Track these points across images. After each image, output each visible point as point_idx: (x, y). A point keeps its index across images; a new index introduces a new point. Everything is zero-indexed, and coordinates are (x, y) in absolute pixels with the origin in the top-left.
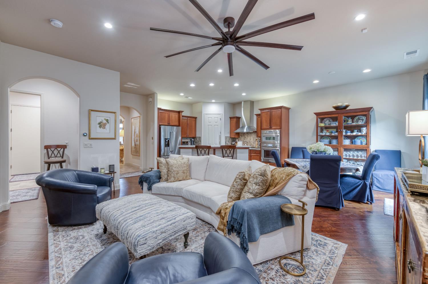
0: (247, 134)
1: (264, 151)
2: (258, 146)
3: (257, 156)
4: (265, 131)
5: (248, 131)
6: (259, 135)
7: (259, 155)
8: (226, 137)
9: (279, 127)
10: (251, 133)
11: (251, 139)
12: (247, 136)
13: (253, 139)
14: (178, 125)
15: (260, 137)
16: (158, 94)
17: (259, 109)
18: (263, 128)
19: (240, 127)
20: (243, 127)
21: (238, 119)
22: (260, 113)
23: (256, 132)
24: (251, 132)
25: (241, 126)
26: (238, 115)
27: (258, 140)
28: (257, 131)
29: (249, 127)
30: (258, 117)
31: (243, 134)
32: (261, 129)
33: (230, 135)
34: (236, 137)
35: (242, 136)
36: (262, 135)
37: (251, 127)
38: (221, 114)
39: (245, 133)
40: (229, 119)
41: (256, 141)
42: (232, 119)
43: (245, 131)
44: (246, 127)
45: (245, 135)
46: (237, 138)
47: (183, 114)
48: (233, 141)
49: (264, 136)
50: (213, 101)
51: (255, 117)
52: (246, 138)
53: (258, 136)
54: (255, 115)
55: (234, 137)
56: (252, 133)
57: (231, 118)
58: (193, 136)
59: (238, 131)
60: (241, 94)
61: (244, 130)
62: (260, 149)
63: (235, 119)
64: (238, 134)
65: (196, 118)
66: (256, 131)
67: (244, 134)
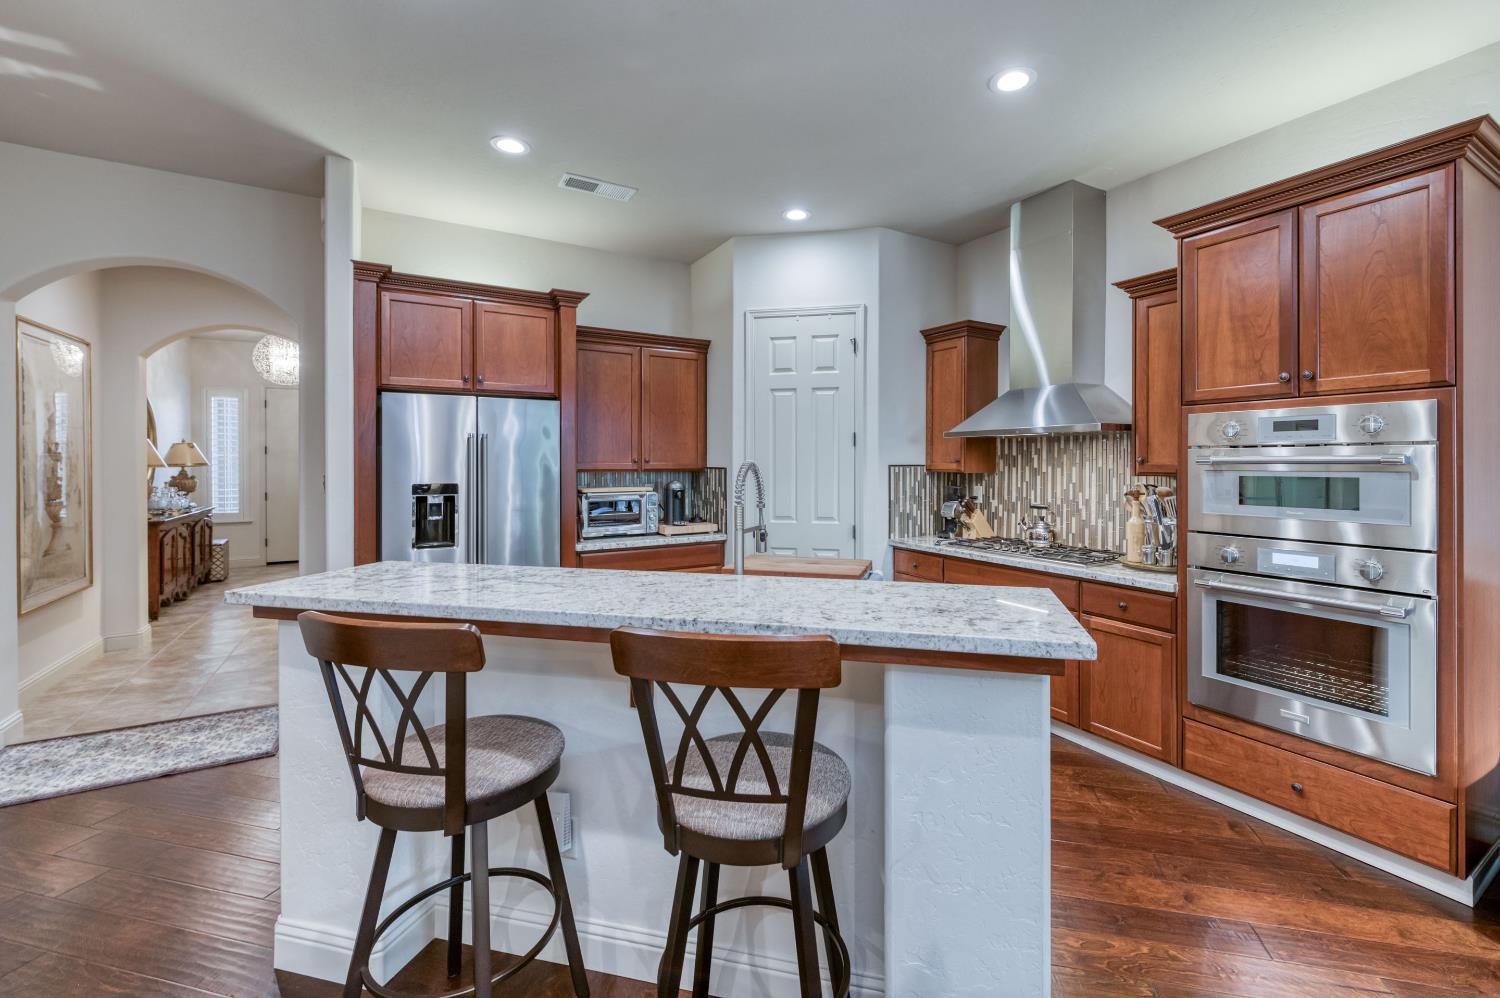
0: (1050, 451)
1: (1220, 604)
2: (1149, 549)
3: (1143, 647)
4: (1230, 422)
5: (1061, 423)
6: (1162, 456)
7: (1168, 636)
8: (896, 472)
9: (1423, 374)
10: (1079, 439)
11: (1081, 489)
12: (1051, 461)
13: (1100, 487)
14: (551, 390)
15: (1177, 473)
16: (356, 166)
17: (1158, 223)
18: (1203, 390)
19: (999, 396)
20: (1022, 396)
21: (986, 338)
22: (1172, 262)
23: (1128, 427)
24: (1079, 428)
25: (1003, 387)
26: (982, 312)
27: (1148, 500)
28: (1141, 424)
29: (1069, 394)
30: (1143, 304)
31: (1020, 443)
32: (1188, 402)
33: (930, 453)
34: (971, 467)
35: (1011, 462)
36: (1193, 455)
37: (1086, 395)
38: (860, 312)
39: (1032, 440)
40: (922, 342)
41: (1134, 508)
42: (938, 346)
43: (1039, 422)
44: (1048, 390)
45: (1039, 452)
46: (980, 478)
47: (586, 315)
48: (948, 498)
49: (1217, 467)
50: (796, 215)
51: (1118, 310)
52: (1044, 475)
53: (1142, 462)
54: (1119, 285)
55: (953, 467)
56: (1092, 436)
57: (931, 336)
58: (689, 460)
59: (989, 421)
60: (989, 84)
61: (1029, 416)
62: (1168, 583)
63: (961, 344)
64: (984, 447)
65: (703, 347)
66: (1127, 419)
67: (1027, 443)
